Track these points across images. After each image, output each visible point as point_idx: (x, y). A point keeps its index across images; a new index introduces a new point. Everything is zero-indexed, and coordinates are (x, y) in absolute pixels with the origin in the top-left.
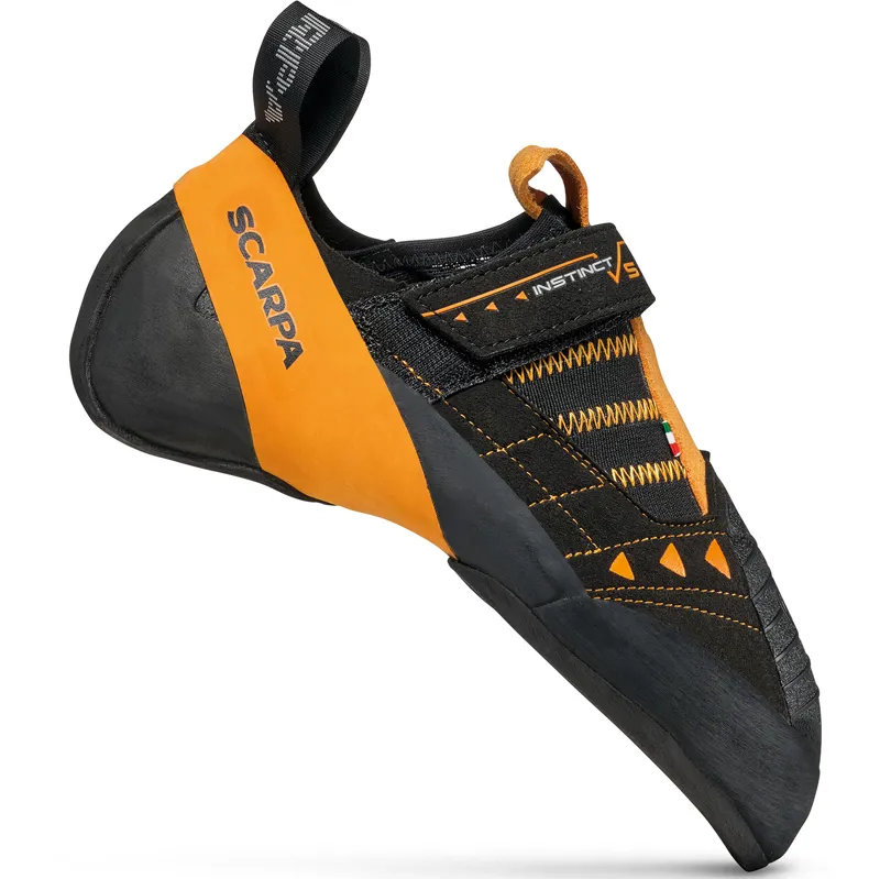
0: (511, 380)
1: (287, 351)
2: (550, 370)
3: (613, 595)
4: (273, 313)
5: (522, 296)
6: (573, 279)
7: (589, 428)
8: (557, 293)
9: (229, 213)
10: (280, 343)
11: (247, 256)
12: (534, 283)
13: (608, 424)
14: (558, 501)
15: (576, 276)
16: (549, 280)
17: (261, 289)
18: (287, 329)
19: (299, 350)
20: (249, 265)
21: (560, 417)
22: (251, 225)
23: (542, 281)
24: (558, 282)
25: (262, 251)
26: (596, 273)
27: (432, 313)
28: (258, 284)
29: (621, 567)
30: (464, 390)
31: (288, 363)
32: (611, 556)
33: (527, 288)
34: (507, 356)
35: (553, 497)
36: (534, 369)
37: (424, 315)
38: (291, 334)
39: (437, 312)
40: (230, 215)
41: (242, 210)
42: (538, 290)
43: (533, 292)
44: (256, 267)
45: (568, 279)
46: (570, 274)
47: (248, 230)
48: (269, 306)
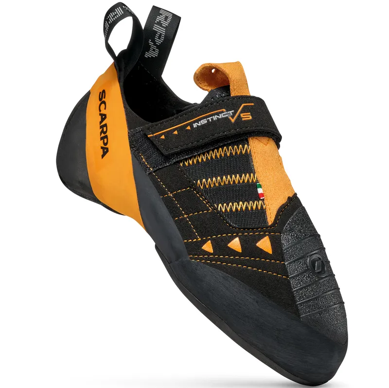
0: (181, 164)
1: (103, 151)
2: (200, 160)
3: (201, 259)
4: (103, 135)
5: (189, 128)
6: (210, 120)
7: (212, 186)
8: (203, 126)
9: (100, 92)
10: (102, 148)
11: (100, 111)
12: (194, 122)
13: (222, 184)
14: (188, 217)
15: (212, 119)
16: (200, 121)
17: (102, 124)
18: (106, 141)
19: (107, 151)
20: (100, 114)
21: (199, 181)
22: (104, 98)
23: (197, 121)
24: (204, 122)
25: (105, 109)
26: (222, 118)
27: (152, 135)
28: (101, 122)
29: (208, 247)
30: (161, 168)
31: (103, 156)
32: (204, 242)
33: (191, 124)
34: (178, 154)
35: (185, 216)
36: (193, 160)
38: (106, 144)
42: (195, 125)
43: (193, 126)
45: (208, 120)
46: (210, 118)
47: (103, 100)
48: (102, 132)
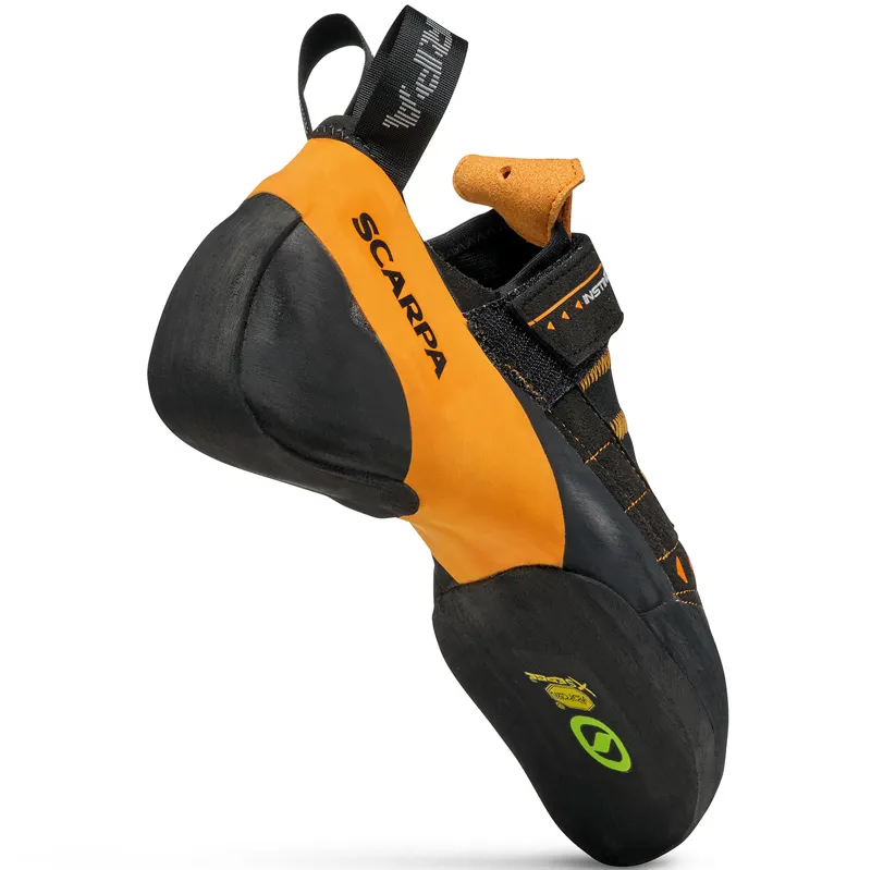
1: (435, 360)
4: (416, 323)
5: (579, 305)
6: (602, 289)
9: (353, 219)
10: (428, 352)
11: (381, 265)
14: (636, 507)
15: (603, 285)
16: (590, 289)
17: (401, 297)
19: (443, 360)
20: (386, 273)
22: (376, 232)
23: (586, 290)
24: (597, 291)
25: (391, 259)
27: (534, 323)
28: (397, 293)
31: (439, 371)
35: (633, 504)
37: (531, 324)
38: (434, 344)
39: (537, 320)
40: (355, 221)
41: (365, 217)
42: (587, 300)
44: (391, 275)
46: (600, 284)
47: (375, 237)
48: (411, 315)
